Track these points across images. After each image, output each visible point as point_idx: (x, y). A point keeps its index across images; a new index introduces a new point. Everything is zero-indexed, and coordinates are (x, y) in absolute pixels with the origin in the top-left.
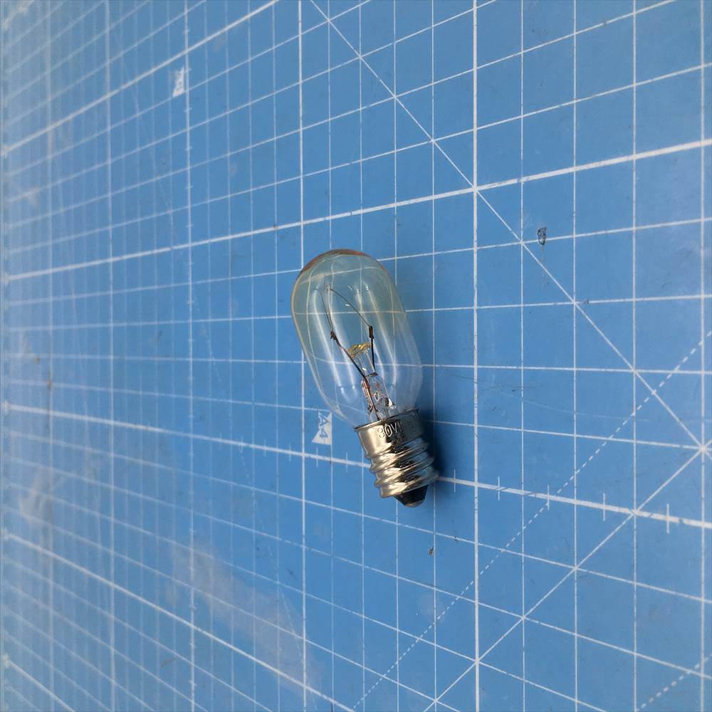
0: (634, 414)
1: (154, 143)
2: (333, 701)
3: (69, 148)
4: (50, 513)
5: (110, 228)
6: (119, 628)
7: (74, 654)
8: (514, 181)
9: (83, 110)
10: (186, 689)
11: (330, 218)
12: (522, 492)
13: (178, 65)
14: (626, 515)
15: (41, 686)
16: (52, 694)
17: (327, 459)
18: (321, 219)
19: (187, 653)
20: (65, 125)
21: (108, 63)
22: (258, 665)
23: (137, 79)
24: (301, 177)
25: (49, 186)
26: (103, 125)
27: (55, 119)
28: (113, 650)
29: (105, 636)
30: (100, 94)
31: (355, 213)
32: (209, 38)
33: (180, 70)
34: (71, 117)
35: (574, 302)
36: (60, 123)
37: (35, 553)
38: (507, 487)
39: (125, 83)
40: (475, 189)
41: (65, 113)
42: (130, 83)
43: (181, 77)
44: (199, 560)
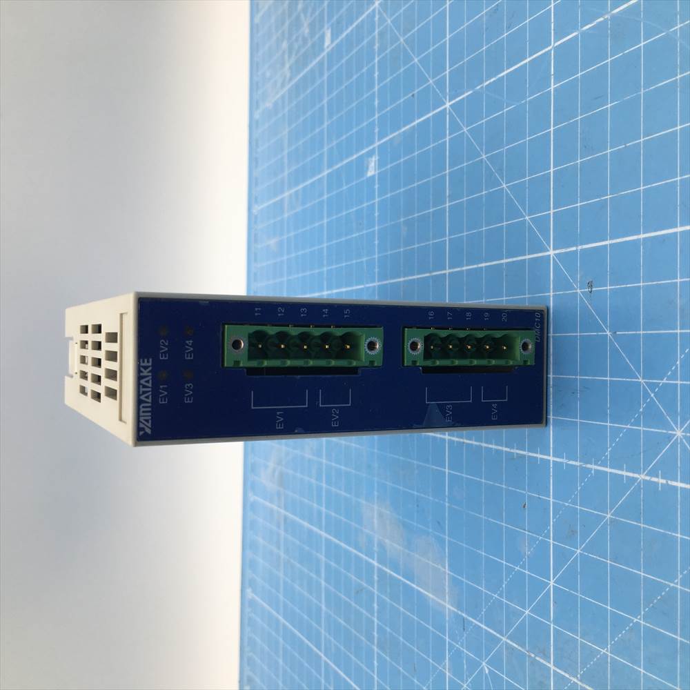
0: (641, 410)
1: (355, 209)
2: (464, 615)
3: (299, 209)
4: (283, 480)
5: (325, 269)
6: (328, 567)
7: (297, 587)
8: (574, 249)
9: (309, 182)
10: (371, 610)
11: (464, 268)
12: (578, 464)
13: (371, 154)
14: (637, 479)
15: (274, 613)
16: (281, 618)
17: (462, 440)
18: (459, 269)
19: (371, 583)
20: (297, 192)
21: (325, 149)
22: (418, 591)
23: (345, 162)
24: (447, 238)
25: (285, 237)
26: (321, 195)
27: (290, 187)
28: (323, 583)
29: (318, 572)
30: (320, 172)
31: (480, 265)
32: (391, 136)
33: (372, 157)
34: (301, 186)
35: (608, 333)
36: (293, 191)
37: (272, 511)
38: (570, 460)
39: (337, 164)
40: (552, 253)
41: (297, 184)
42: (339, 165)
43: (373, 163)
44: (381, 515)
